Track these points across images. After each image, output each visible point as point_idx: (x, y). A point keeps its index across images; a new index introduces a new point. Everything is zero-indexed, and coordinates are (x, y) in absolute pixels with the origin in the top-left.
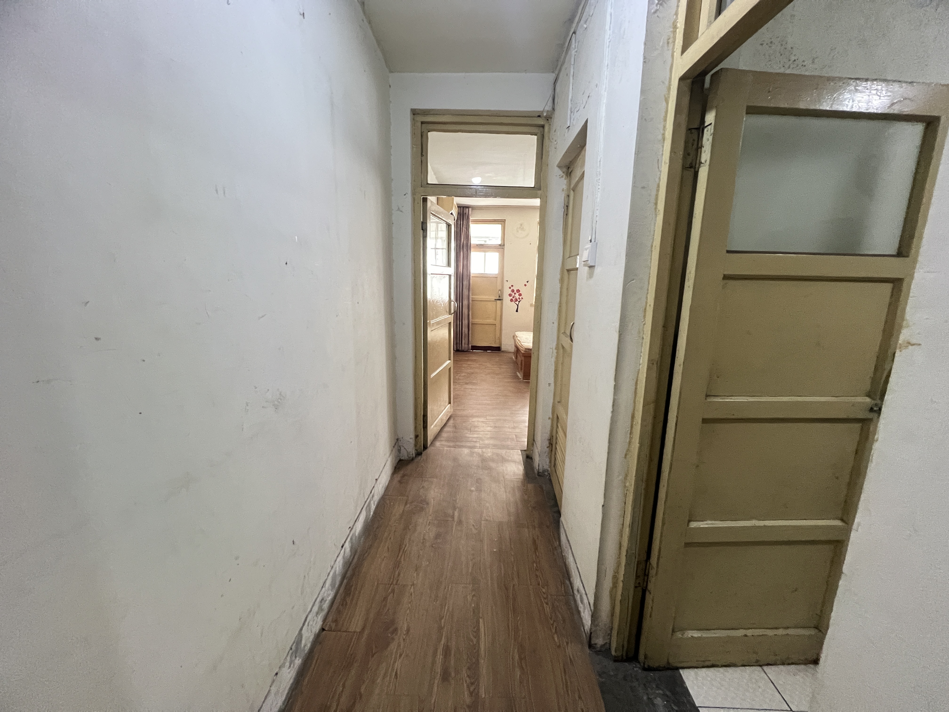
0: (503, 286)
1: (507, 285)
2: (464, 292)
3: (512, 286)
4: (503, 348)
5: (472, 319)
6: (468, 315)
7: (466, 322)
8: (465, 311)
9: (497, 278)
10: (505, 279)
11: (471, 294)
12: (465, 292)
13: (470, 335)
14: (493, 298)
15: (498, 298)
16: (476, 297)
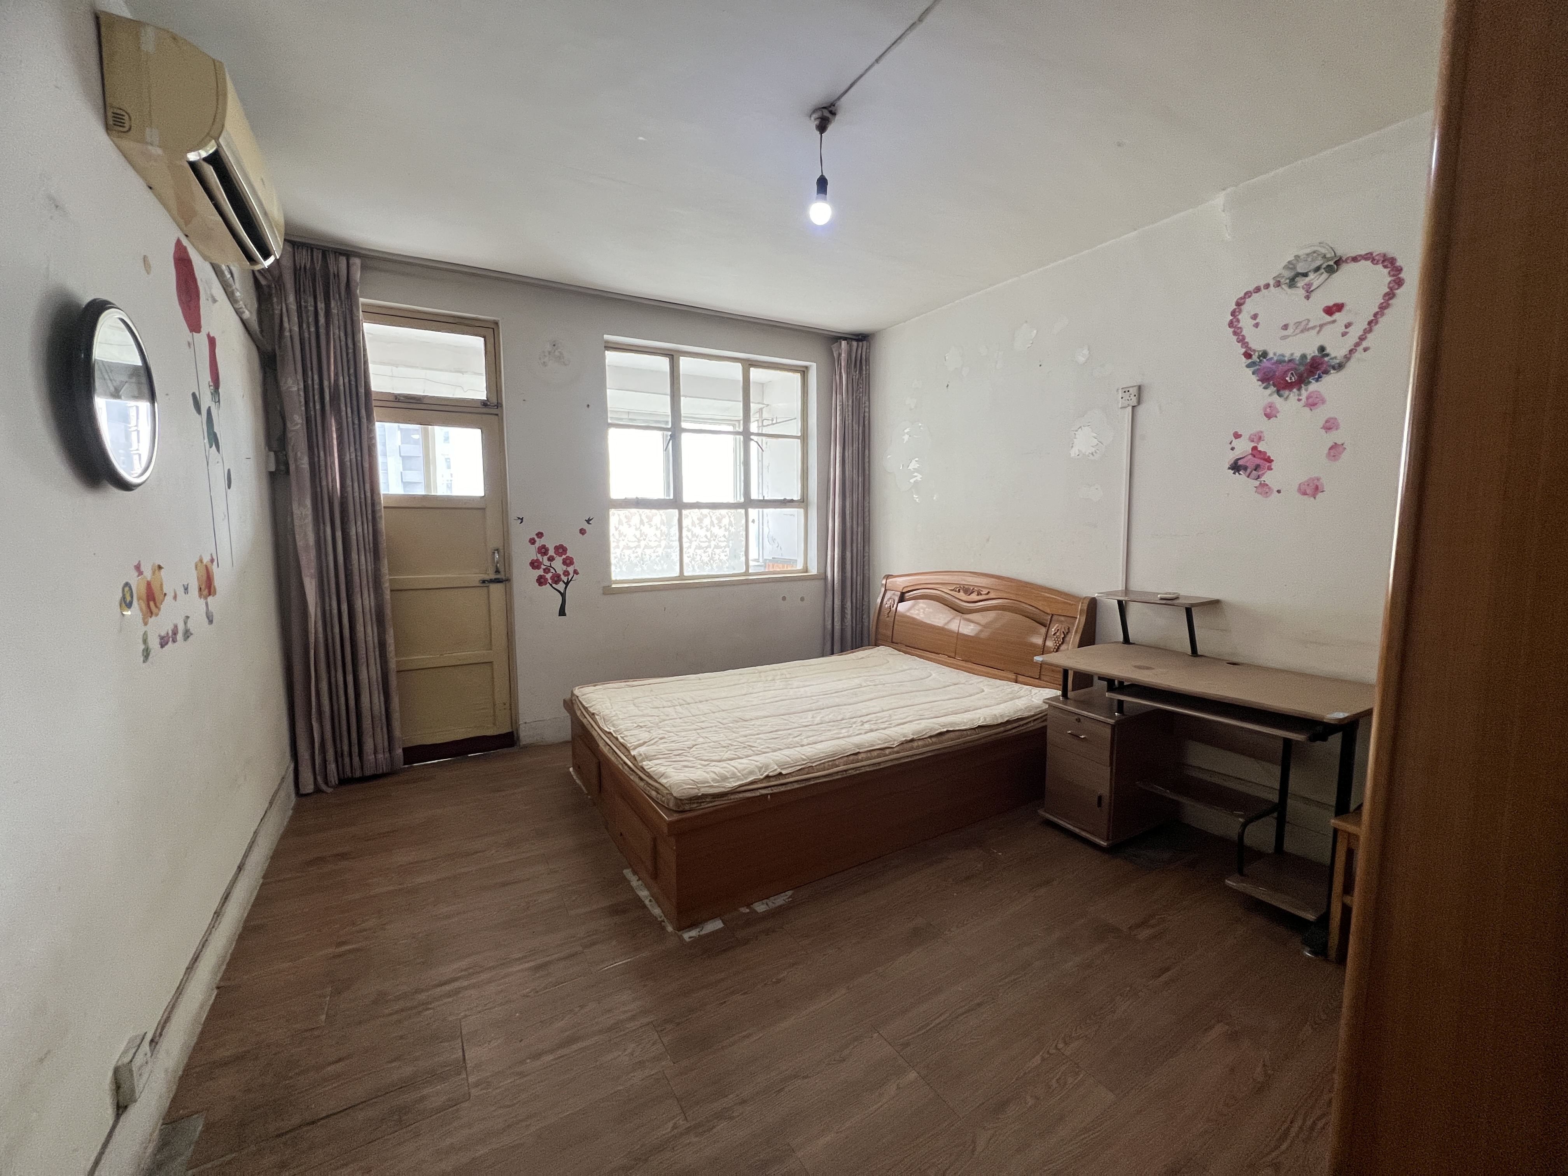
0: (506, 535)
1: (520, 536)
2: (355, 561)
3: (540, 535)
4: (526, 735)
5: (396, 655)
6: (382, 645)
7: (375, 671)
8: (367, 633)
9: (484, 509)
10: (513, 514)
11: (385, 569)
12: (361, 562)
13: (396, 716)
14: (474, 577)
15: (493, 576)
16: (407, 578)
